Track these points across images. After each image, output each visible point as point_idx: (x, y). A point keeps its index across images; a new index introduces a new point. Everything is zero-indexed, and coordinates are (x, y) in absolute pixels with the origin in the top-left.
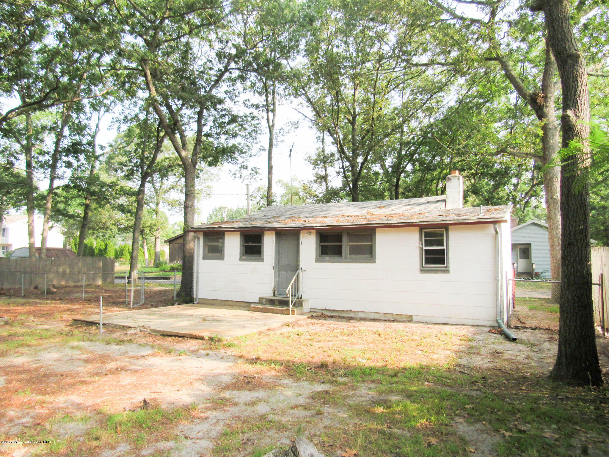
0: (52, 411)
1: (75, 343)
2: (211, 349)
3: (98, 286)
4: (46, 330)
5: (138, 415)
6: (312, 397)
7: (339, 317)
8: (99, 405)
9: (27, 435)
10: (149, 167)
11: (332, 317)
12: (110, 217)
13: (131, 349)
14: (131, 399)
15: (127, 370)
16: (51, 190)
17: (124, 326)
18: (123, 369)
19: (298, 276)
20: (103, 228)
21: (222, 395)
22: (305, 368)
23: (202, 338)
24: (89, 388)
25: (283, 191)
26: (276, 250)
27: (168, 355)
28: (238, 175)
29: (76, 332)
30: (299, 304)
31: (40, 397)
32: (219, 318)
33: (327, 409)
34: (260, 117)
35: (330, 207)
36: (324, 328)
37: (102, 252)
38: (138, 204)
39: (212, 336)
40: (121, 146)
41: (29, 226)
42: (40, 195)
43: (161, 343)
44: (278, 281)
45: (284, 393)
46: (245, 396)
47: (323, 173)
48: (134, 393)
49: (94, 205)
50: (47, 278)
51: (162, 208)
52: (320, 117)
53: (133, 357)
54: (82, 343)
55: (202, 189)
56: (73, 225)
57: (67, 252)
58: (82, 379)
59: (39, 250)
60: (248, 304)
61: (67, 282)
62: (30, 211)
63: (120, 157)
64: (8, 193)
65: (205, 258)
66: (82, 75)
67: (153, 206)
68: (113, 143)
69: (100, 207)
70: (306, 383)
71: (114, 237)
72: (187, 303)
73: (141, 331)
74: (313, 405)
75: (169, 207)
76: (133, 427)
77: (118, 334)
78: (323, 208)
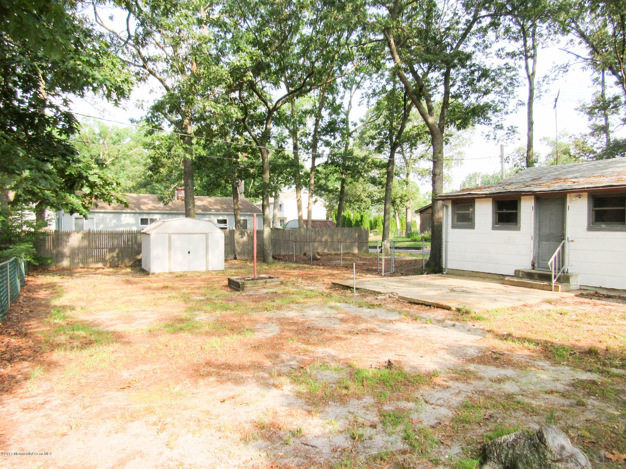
0: (313, 359)
1: (333, 304)
2: (457, 320)
3: (354, 255)
4: (311, 290)
5: (382, 373)
6: (573, 385)
7: (620, 297)
8: (350, 359)
9: (293, 375)
10: (397, 138)
11: (609, 297)
12: (364, 190)
13: (381, 313)
14: (378, 358)
15: (376, 332)
16: (313, 168)
17: (374, 292)
18: (372, 331)
19: (563, 247)
20: (358, 201)
21: (467, 368)
22: (567, 351)
23: (449, 309)
24: (342, 343)
25: (549, 150)
26: (536, 218)
27: (414, 322)
28: (492, 136)
29: (334, 294)
30: (565, 279)
31: (304, 346)
32: (469, 290)
33: (591, 401)
34: (517, 66)
35: (609, 163)
36: (596, 309)
37: (359, 223)
38: (388, 176)
39: (460, 307)
40: (372, 120)
41: (298, 201)
42: (305, 173)
43: (408, 310)
44: (538, 252)
45: (539, 375)
46: (492, 372)
47: (603, 123)
48: (380, 353)
49: (349, 180)
50: (313, 246)
51: (413, 178)
52: (598, 53)
53: (381, 321)
54: (338, 304)
55: (452, 156)
56: (333, 199)
57: (328, 223)
58: (337, 335)
59: (306, 222)
60: (501, 277)
61: (328, 250)
62: (298, 188)
63: (371, 131)
64: (281, 173)
65: (453, 227)
66: (334, 57)
67: (403, 177)
68: (365, 119)
69: (355, 181)
70: (567, 368)
71: (368, 208)
72: (436, 273)
73: (389, 297)
74: (574, 394)
75: (419, 177)
76: (377, 383)
77: (370, 299)
78: (600, 165)
